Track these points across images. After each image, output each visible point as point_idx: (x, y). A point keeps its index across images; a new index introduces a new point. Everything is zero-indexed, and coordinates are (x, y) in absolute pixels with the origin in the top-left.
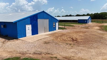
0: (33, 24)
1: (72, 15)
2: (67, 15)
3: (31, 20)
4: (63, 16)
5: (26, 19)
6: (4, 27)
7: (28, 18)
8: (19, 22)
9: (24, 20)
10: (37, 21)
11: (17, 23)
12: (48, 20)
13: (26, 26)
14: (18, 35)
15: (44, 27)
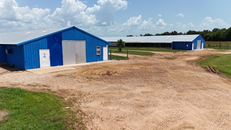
0: (52, 47)
1: (178, 32)
2: (168, 32)
3: (49, 42)
4: (158, 35)
5: (40, 41)
6: (10, 53)
7: (44, 39)
8: (27, 45)
9: (36, 42)
10: (61, 43)
11: (24, 45)
12: (85, 43)
13: (40, 51)
14: (26, 64)
15: (76, 55)
